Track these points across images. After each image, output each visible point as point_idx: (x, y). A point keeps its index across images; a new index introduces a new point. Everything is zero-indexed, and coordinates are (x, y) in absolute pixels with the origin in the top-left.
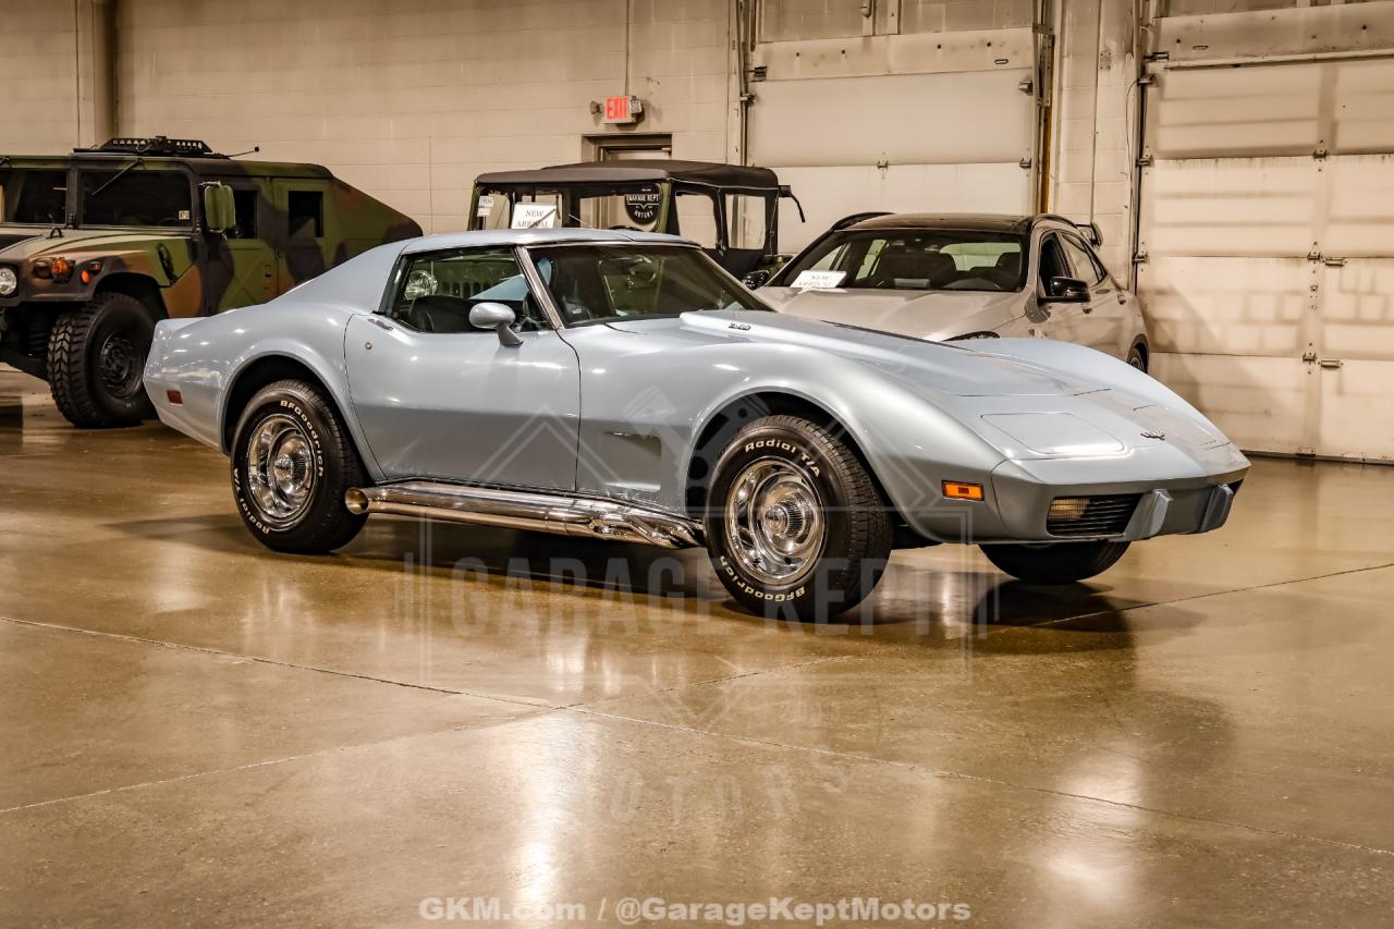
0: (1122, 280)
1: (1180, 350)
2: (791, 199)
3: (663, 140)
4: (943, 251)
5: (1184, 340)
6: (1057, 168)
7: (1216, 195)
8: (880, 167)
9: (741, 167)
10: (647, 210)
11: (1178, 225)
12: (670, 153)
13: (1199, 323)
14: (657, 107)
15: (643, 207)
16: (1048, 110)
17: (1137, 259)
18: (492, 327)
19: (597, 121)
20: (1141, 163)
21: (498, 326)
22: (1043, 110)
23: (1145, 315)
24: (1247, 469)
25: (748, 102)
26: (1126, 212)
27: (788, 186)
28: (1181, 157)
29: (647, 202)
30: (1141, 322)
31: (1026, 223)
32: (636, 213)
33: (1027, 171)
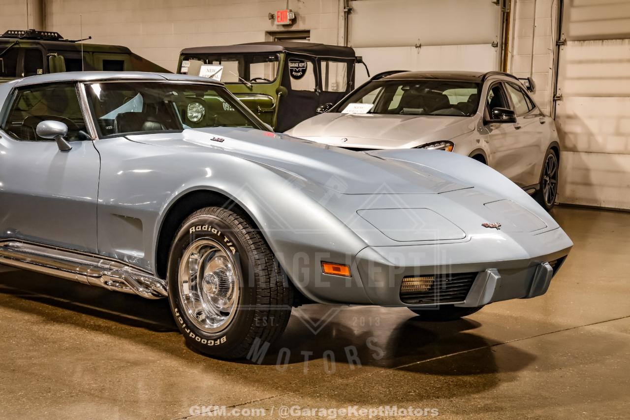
0: (547, 110)
1: (579, 150)
2: (362, 64)
3: (306, 33)
4: (444, 93)
5: (581, 145)
6: (513, 47)
7: (602, 61)
8: (416, 47)
9: (344, 47)
10: (299, 71)
11: (579, 79)
12: (309, 40)
13: (590, 135)
14: (303, 15)
15: (297, 70)
16: (508, 14)
17: (556, 98)
18: (52, 137)
19: (273, 23)
20: (559, 43)
21: (54, 137)
22: (505, 14)
23: (559, 130)
24: (568, 250)
25: (349, 12)
26: (551, 71)
27: (361, 57)
28: (582, 39)
29: (299, 67)
30: (555, 134)
31: (482, 77)
32: (294, 73)
33: (496, 48)
